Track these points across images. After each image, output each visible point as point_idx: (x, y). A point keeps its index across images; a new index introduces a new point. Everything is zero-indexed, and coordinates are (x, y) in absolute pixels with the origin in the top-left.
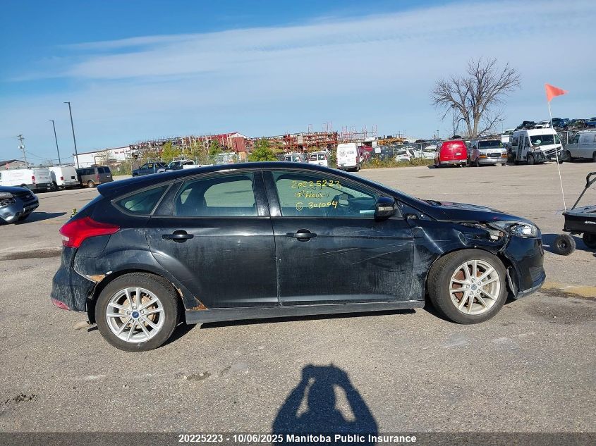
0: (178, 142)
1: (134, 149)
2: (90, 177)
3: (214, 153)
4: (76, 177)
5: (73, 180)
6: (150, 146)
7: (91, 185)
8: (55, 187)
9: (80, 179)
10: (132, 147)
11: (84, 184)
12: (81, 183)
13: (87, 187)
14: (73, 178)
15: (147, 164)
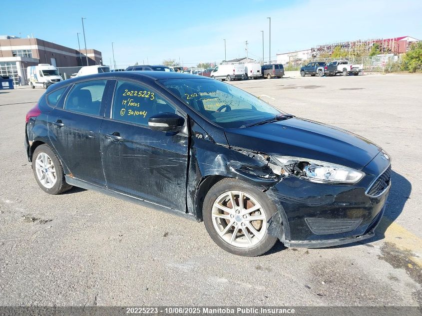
0: (347, 46)
1: (314, 51)
2: (269, 71)
3: (373, 54)
4: (260, 71)
5: (259, 73)
6: (325, 48)
7: (269, 77)
8: (246, 78)
9: (263, 73)
10: (313, 50)
11: (265, 76)
12: (263, 75)
13: (266, 78)
14: (258, 71)
15: (312, 63)
